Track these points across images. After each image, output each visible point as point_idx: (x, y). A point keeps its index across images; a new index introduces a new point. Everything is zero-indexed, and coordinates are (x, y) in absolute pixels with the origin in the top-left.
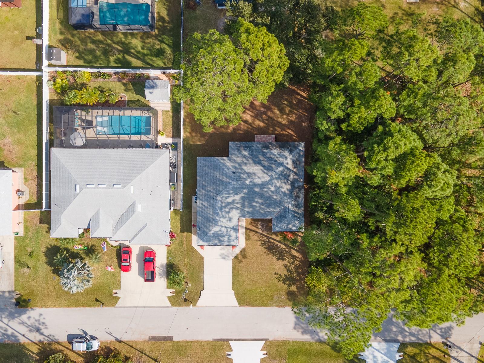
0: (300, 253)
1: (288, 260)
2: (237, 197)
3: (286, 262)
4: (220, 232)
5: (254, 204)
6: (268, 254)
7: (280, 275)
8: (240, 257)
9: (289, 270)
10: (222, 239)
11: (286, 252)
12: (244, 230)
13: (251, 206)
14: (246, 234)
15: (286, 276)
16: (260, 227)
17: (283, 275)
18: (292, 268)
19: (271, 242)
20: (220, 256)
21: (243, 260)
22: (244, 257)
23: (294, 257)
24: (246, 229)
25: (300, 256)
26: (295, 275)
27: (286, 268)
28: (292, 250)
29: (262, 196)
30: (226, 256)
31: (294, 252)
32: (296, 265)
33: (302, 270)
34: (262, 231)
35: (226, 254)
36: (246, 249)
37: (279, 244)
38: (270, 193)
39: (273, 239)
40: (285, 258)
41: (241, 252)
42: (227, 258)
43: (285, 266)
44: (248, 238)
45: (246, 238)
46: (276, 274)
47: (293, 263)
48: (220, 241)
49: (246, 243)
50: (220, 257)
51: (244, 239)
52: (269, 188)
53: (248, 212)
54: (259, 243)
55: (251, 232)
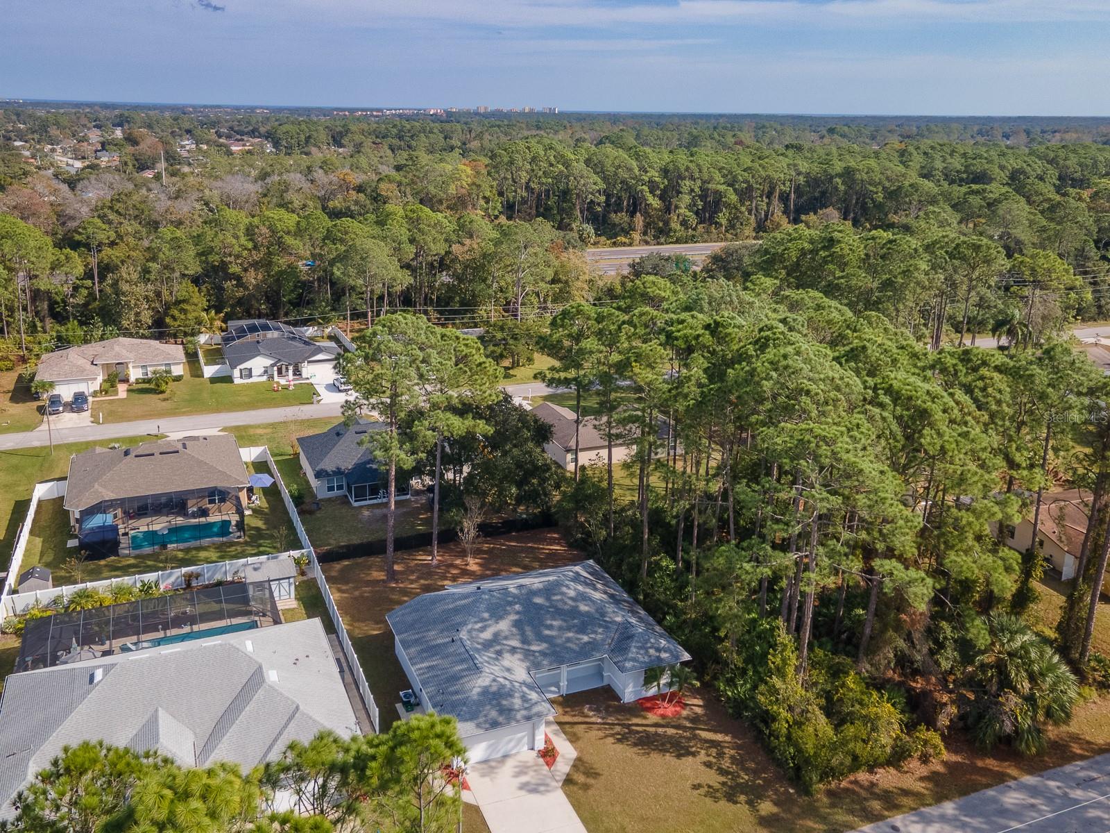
0: (721, 733)
1: (703, 752)
2: (504, 625)
3: (702, 756)
4: (494, 689)
5: (547, 632)
6: (648, 754)
7: (709, 787)
8: (581, 778)
9: (722, 772)
10: (507, 704)
11: (689, 739)
12: (557, 727)
13: (542, 638)
14: (565, 733)
15: (724, 784)
16: (591, 713)
17: (717, 786)
18: (726, 763)
19: (638, 732)
20: (522, 788)
21: (591, 781)
22: (592, 773)
23: (714, 744)
24: (560, 724)
25: (728, 738)
26: (746, 777)
27: (711, 768)
28: (698, 732)
29: (558, 612)
30: (538, 785)
31: (704, 734)
32: (732, 757)
33: (756, 764)
34: (603, 718)
35: (534, 781)
36: (585, 759)
37: (660, 730)
38: (570, 602)
39: (637, 725)
40: (694, 749)
41: (575, 765)
42: (542, 788)
43: (708, 765)
44: (573, 739)
45: (571, 742)
46: (696, 787)
47: (720, 755)
49: (575, 748)
50: (523, 793)
51: (568, 744)
52: (563, 594)
53: (542, 654)
54: (611, 740)
55: (576, 726)
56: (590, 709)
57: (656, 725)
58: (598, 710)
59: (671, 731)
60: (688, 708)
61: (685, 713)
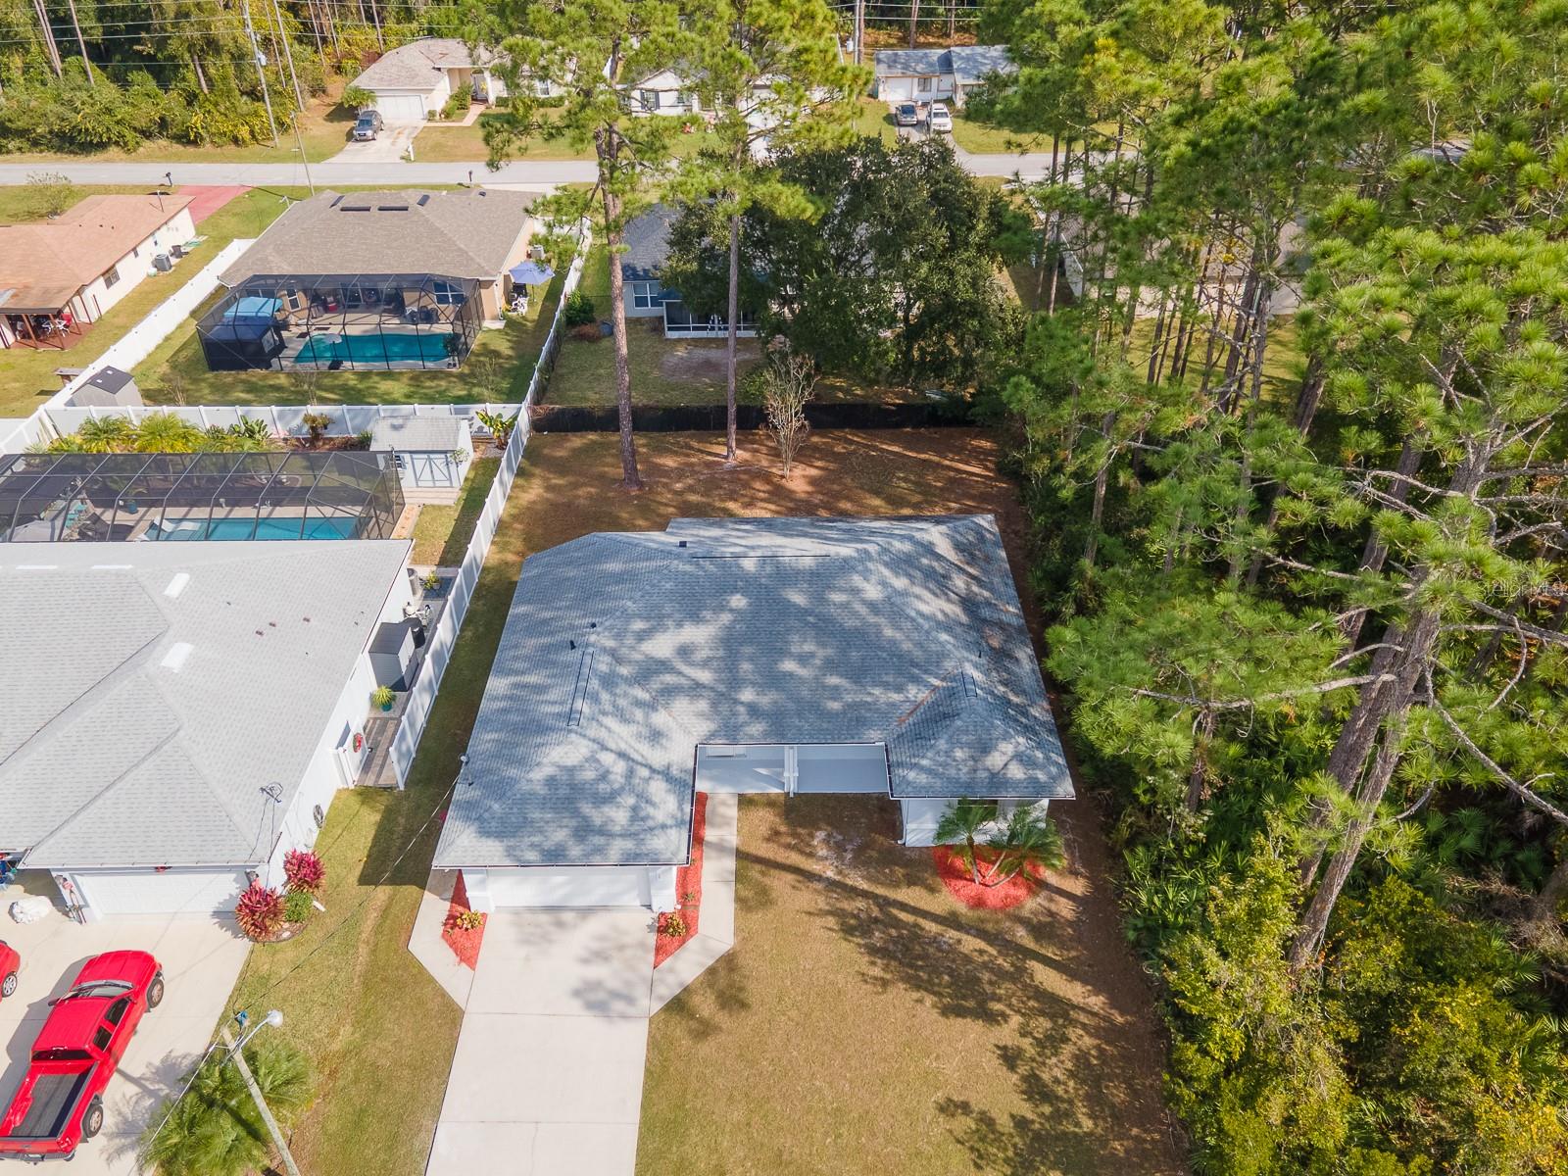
0: (1085, 982)
1: (1016, 1020)
2: (700, 634)
3: (1007, 1033)
4: (589, 775)
6: (885, 983)
7: (986, 1120)
8: (705, 1006)
9: (1035, 1089)
10: (596, 816)
11: (1001, 974)
12: (730, 864)
15: (1021, 1123)
16: (822, 852)
17: (1005, 1123)
18: (1056, 1070)
19: (897, 923)
20: (577, 993)
21: (722, 1019)
22: (732, 999)
23: (1055, 1007)
24: (744, 857)
25: (1097, 1002)
26: (1087, 1124)
27: (1012, 1068)
28: (1034, 965)
29: (824, 626)
30: (616, 995)
31: (1048, 979)
32: (1081, 1058)
33: (1135, 1094)
34: (839, 870)
35: (613, 984)
36: (746, 961)
37: (952, 934)
38: (863, 610)
40: (997, 1006)
41: (711, 971)
42: (619, 1006)
43: (1010, 1057)
44: (751, 899)
46: (950, 1108)
47: (1052, 1043)
48: (584, 830)
50: (576, 1006)
52: (855, 591)
53: (754, 710)
54: (831, 921)
55: (774, 872)
56: (826, 841)
57: (951, 920)
58: (839, 848)
59: (970, 944)
60: (1044, 893)
61: (1032, 904)
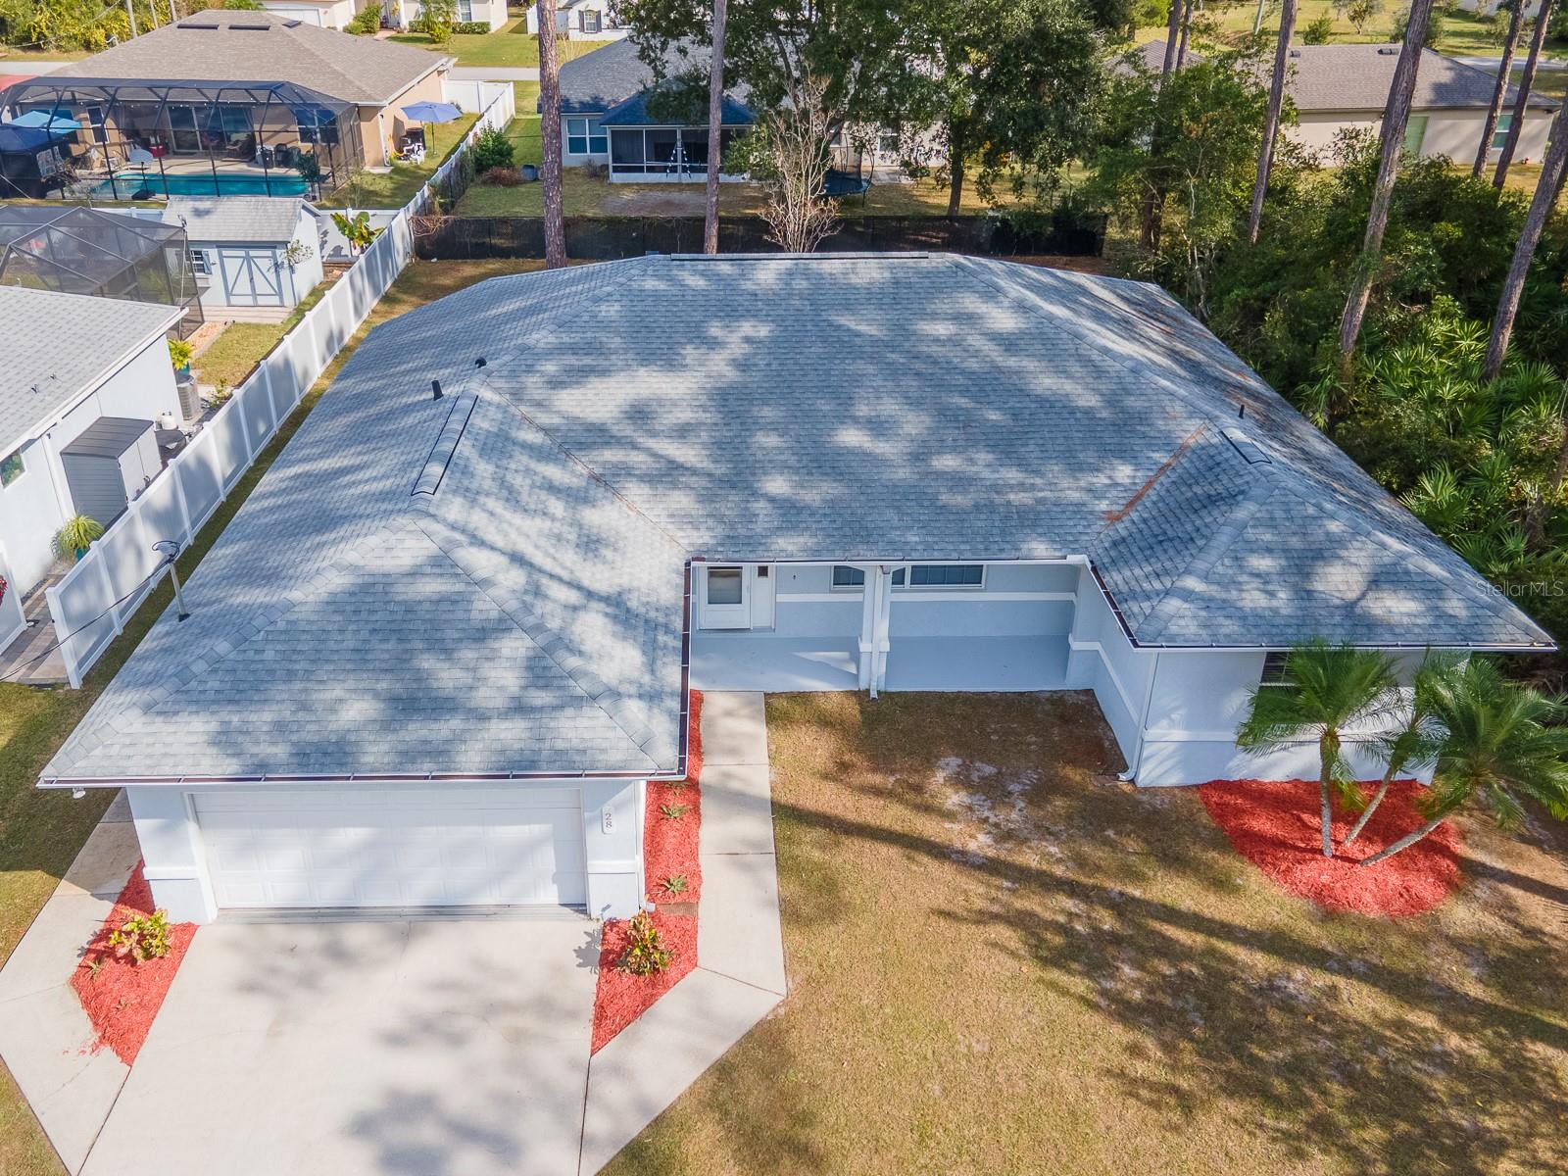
4: (437, 589)
5: (851, 437)
6: (1187, 1103)
8: (711, 1157)
11: (1476, 1078)
13: (821, 461)
14: (785, 866)
16: (954, 799)
19: (1168, 950)
20: (363, 1127)
22: (781, 1144)
24: (786, 814)
30: (468, 1133)
34: (1004, 836)
35: (463, 1100)
36: (800, 1040)
37: (1305, 981)
39: (1172, 915)
41: (723, 1070)
44: (810, 905)
45: (791, 915)
48: (410, 703)
49: (792, 960)
51: (769, 926)
53: (790, 514)
55: (854, 845)
56: (960, 780)
58: (993, 791)
59: (1362, 1002)
60: (1482, 890)
61: (1463, 916)
